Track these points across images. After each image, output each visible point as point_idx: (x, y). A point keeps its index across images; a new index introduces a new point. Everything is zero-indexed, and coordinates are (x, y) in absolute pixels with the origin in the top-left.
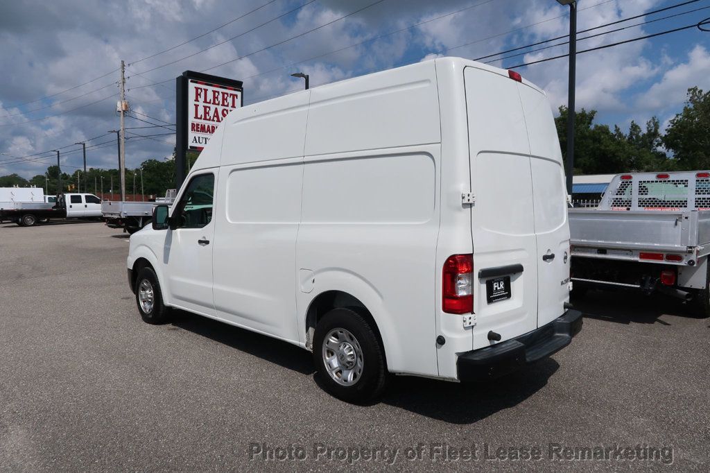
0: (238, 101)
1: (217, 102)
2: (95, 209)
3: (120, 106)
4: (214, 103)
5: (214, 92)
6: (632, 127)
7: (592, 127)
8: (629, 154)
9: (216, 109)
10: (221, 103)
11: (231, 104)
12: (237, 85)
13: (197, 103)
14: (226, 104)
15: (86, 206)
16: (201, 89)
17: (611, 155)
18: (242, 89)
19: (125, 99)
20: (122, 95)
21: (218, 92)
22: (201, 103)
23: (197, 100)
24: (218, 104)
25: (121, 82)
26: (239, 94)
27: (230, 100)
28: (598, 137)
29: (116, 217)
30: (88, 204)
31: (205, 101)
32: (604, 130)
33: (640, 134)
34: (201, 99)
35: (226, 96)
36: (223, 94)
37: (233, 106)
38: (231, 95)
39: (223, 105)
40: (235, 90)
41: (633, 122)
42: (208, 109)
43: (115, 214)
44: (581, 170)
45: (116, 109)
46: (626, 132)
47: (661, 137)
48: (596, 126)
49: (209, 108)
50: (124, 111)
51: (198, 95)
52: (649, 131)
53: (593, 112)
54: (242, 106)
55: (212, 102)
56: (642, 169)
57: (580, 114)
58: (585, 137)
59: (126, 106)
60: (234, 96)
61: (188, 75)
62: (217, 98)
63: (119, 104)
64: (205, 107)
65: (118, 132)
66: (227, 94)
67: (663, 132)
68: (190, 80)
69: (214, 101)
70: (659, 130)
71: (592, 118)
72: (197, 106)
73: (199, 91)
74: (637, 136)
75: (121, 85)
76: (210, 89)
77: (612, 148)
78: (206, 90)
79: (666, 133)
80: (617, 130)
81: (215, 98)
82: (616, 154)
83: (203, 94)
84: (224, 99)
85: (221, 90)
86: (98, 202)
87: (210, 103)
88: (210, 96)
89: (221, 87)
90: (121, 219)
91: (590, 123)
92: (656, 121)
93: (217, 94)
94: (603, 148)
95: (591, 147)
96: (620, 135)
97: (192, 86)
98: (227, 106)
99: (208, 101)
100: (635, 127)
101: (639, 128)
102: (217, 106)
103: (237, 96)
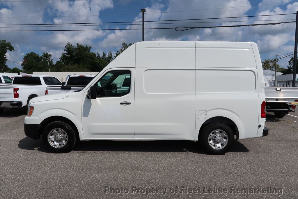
28: (92, 57)
32: (94, 54)
41: (104, 52)
44: (89, 70)
46: (101, 56)
48: (91, 53)
52: (109, 56)
53: (90, 47)
57: (85, 47)
58: (87, 57)
70: (112, 56)
71: (90, 49)
74: (105, 58)
77: (98, 61)
80: (98, 55)
91: (89, 51)
92: (111, 53)
94: (94, 61)
95: (89, 61)
100: (104, 55)
101: (106, 55)
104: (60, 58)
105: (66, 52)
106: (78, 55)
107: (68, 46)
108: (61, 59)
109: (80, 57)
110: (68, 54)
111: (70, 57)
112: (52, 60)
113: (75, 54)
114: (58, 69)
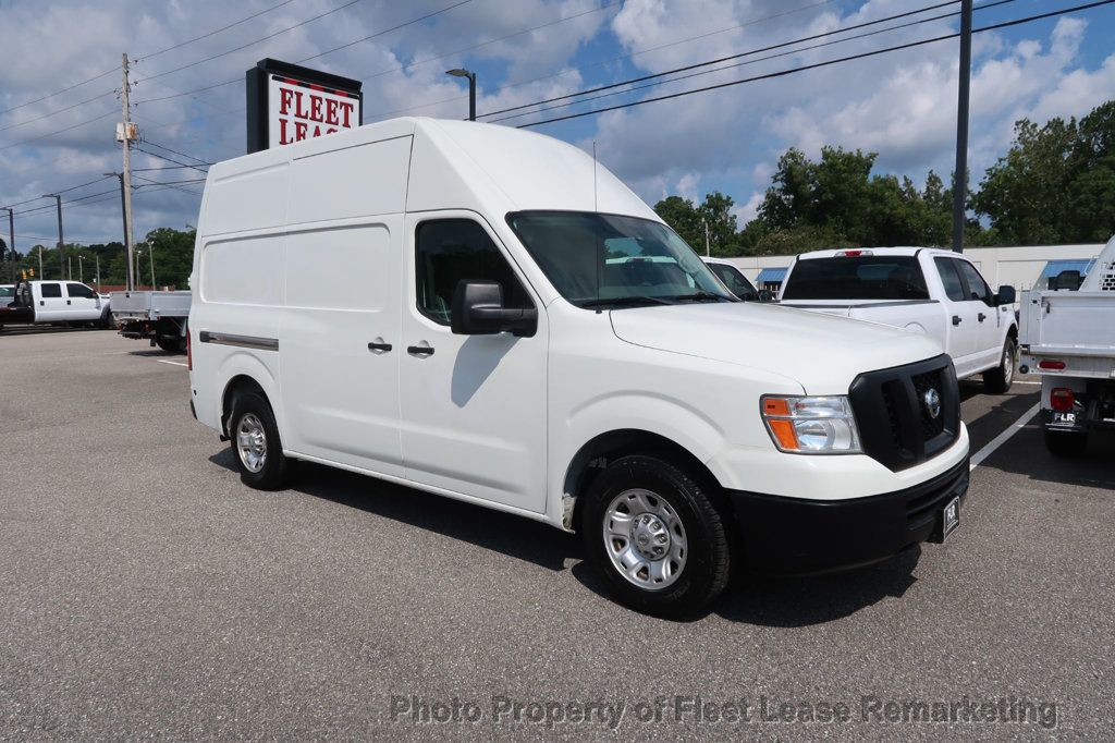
0: (354, 116)
1: (318, 116)
2: (86, 308)
3: (122, 132)
4: (313, 118)
5: (314, 98)
6: (930, 179)
7: (870, 179)
8: (928, 221)
9: (317, 128)
10: (325, 118)
11: (342, 121)
12: (351, 87)
13: (284, 117)
14: (333, 120)
15: (69, 303)
16: (291, 92)
17: (899, 223)
18: (361, 94)
19: (129, 120)
20: (125, 113)
21: (320, 99)
22: (291, 118)
23: (284, 112)
24: (321, 120)
25: (124, 89)
26: (355, 103)
27: (340, 113)
28: (879, 194)
29: (138, 318)
30: (73, 299)
31: (298, 115)
32: (890, 185)
33: (942, 191)
34: (292, 110)
35: (333, 105)
36: (329, 102)
37: (346, 125)
38: (342, 104)
39: (329, 121)
40: (348, 96)
41: (931, 172)
42: (303, 128)
43: (136, 313)
45: (115, 136)
46: (921, 187)
47: (973, 196)
48: (875, 178)
49: (305, 126)
50: (129, 141)
51: (285, 102)
53: (873, 156)
54: (361, 124)
55: (310, 115)
56: (947, 243)
58: (861, 195)
59: (133, 132)
60: (347, 107)
61: (267, 67)
62: (319, 109)
63: (120, 128)
64: (298, 125)
65: (121, 177)
66: (336, 103)
67: (974, 187)
68: (271, 76)
69: (314, 113)
70: (968, 185)
71: (870, 166)
72: (284, 122)
73: (288, 95)
74: (937, 193)
75: (123, 95)
76: (307, 92)
77: (902, 211)
78: (299, 95)
79: (980, 189)
80: (908, 183)
81: (314, 108)
82: (908, 221)
83: (294, 101)
84: (330, 112)
85: (325, 96)
86: (90, 295)
87: (306, 117)
88: (306, 106)
89: (325, 90)
90: (149, 322)
91: (867, 173)
93: (318, 102)
94: (887, 211)
95: (868, 210)
96: (912, 191)
97: (275, 87)
98: (336, 123)
99: (303, 114)
100: (933, 180)
101: (940, 182)
102: (317, 123)
103: (352, 106)
104: (758, 209)
105: (779, 185)
106: (824, 192)
107: (790, 160)
108: (761, 211)
109: (831, 196)
110: (786, 191)
111: (795, 202)
112: (735, 217)
113: (813, 189)
114: (744, 248)
